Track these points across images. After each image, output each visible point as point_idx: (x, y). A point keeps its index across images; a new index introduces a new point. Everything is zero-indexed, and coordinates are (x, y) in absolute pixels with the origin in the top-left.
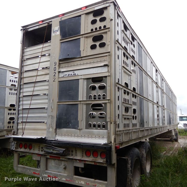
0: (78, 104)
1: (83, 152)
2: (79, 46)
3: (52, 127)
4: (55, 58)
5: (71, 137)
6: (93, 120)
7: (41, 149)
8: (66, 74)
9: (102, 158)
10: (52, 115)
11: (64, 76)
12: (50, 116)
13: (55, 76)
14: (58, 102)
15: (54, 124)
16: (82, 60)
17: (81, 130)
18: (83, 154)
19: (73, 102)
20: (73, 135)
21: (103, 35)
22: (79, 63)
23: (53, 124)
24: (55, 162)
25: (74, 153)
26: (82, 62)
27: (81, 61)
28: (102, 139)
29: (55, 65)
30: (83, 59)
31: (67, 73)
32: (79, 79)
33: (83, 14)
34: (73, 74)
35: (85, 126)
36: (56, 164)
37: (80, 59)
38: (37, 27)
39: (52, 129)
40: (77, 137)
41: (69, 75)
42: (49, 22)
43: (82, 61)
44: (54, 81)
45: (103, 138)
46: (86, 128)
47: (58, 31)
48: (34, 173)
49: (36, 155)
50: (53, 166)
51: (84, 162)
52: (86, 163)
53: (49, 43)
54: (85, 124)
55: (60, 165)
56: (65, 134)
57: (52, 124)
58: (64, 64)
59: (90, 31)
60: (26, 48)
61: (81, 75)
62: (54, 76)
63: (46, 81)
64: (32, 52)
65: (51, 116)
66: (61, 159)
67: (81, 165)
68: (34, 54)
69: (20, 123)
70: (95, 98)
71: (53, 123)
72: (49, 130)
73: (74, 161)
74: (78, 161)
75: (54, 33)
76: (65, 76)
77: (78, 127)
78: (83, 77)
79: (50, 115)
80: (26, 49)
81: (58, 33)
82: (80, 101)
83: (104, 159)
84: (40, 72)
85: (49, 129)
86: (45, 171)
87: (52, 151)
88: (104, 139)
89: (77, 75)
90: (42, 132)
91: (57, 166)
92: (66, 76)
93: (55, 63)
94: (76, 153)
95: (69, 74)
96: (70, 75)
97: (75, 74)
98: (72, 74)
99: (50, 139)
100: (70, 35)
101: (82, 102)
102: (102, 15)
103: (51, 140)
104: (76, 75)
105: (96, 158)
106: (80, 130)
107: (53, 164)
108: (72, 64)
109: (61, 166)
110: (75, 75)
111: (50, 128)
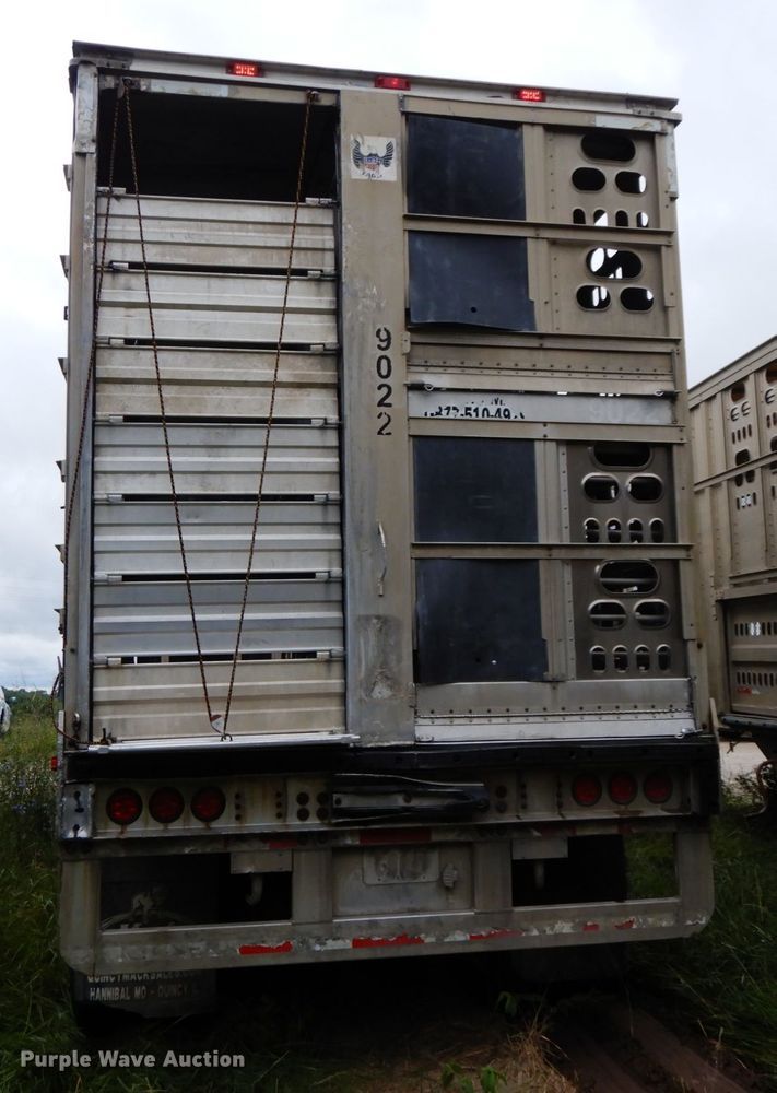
0: (537, 560)
1: (559, 785)
2: (522, 279)
3: (387, 678)
4: (379, 307)
5: (527, 722)
6: (608, 634)
7: (294, 807)
8: (452, 405)
9: (651, 801)
10: (381, 613)
11: (438, 414)
12: (368, 618)
13: (389, 405)
14: (413, 546)
15: (399, 661)
16: (541, 348)
17: (560, 686)
18: (559, 795)
19: (510, 550)
20: (519, 710)
21: (641, 256)
22: (524, 358)
23: (393, 664)
24: (385, 862)
25: (512, 797)
26: (541, 359)
27: (535, 353)
28: (669, 716)
29: (384, 345)
30: (548, 344)
31: (461, 401)
32: (533, 441)
33: (533, 124)
34: (493, 412)
35: (573, 664)
36: (391, 874)
37: (535, 343)
38: (223, 92)
39: (391, 687)
40: (541, 719)
41: (474, 415)
42: (320, 90)
43: (541, 353)
44: (380, 433)
45: (671, 711)
46: (581, 674)
47: (387, 165)
48: (245, 950)
49: (257, 845)
50: (369, 886)
51: (569, 834)
52: (580, 833)
53: (309, 206)
54: (572, 654)
55: (415, 875)
56: (472, 708)
57: (385, 664)
58: (438, 349)
59: (569, 221)
60: (121, 191)
61: (545, 424)
62: (381, 404)
63: (308, 421)
64: (179, 233)
65: (378, 617)
66: (435, 838)
67: (557, 850)
68: (193, 249)
69: (108, 667)
70: (614, 537)
71: (393, 657)
72: (369, 695)
73: (515, 835)
74: (536, 834)
75: (358, 166)
76: (444, 412)
77: (546, 668)
78: (553, 433)
79: (372, 612)
80: (118, 198)
81: (391, 173)
82: (549, 547)
83: (663, 802)
84: (255, 367)
85: (370, 690)
86: (331, 922)
87: (400, 801)
88: (676, 715)
89: (519, 418)
90: (294, 710)
91: (395, 881)
92: (451, 416)
93: (383, 335)
94: (524, 796)
95: (468, 409)
96: (476, 410)
97: (506, 410)
98: (485, 409)
99: (380, 744)
100: (468, 208)
101: (556, 553)
102: (628, 163)
103: (386, 744)
104: (512, 418)
105: (628, 803)
106: (555, 682)
107: (372, 878)
108: (486, 357)
109: (421, 879)
110: (509, 416)
111: (374, 684)
